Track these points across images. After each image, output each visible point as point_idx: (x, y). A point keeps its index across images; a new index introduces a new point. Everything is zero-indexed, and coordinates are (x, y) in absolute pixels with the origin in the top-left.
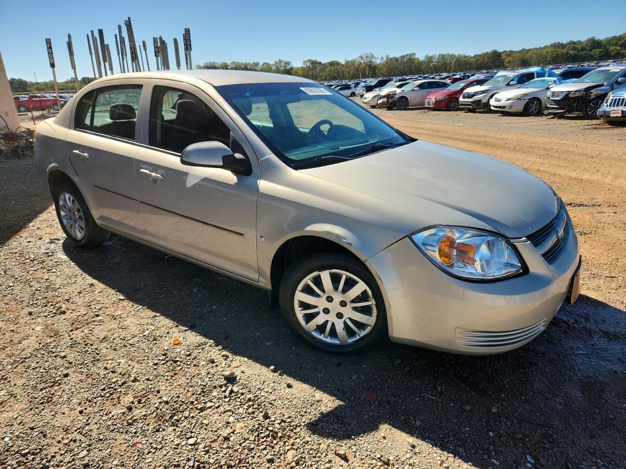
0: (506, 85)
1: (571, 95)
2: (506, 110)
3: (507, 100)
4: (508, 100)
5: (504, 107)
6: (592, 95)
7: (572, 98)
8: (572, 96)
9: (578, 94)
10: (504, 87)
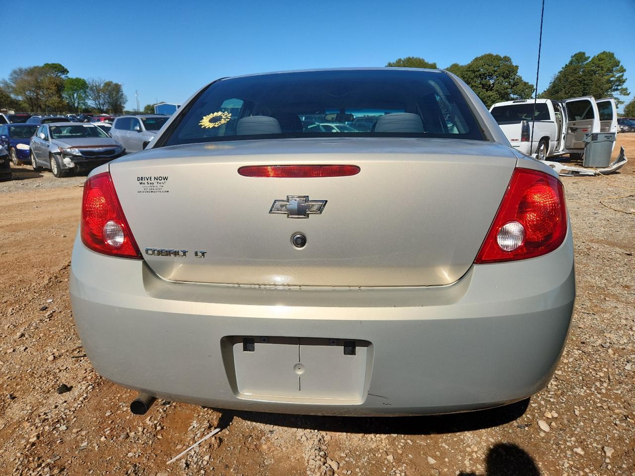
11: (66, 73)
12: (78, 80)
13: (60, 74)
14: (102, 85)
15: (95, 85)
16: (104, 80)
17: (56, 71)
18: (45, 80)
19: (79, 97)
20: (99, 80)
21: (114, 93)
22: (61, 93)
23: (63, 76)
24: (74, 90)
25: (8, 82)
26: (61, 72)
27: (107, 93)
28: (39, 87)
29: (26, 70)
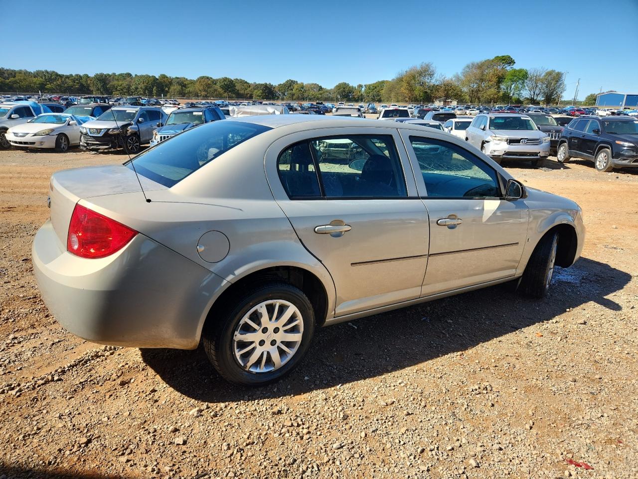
0: (8, 118)
1: (110, 132)
2: (36, 146)
3: (33, 136)
4: (35, 135)
5: (33, 143)
6: (128, 132)
7: (111, 135)
8: (112, 133)
9: (116, 132)
10: (7, 121)
11: (512, 64)
12: (520, 71)
13: (506, 65)
14: (543, 75)
15: (535, 75)
16: (547, 70)
17: (503, 63)
18: (489, 72)
19: (516, 88)
20: (541, 70)
21: (554, 82)
22: (500, 84)
23: (508, 68)
24: (513, 81)
25: (460, 75)
26: (508, 63)
27: (546, 83)
28: (482, 80)
29: (478, 64)
